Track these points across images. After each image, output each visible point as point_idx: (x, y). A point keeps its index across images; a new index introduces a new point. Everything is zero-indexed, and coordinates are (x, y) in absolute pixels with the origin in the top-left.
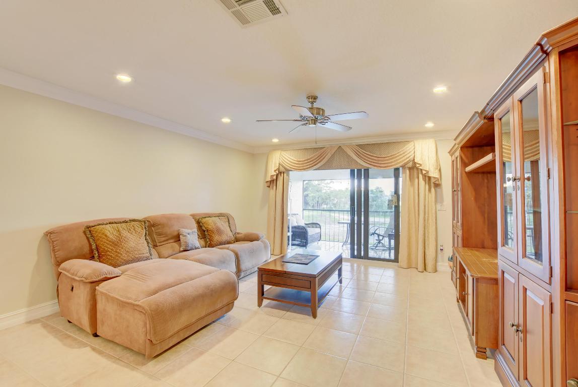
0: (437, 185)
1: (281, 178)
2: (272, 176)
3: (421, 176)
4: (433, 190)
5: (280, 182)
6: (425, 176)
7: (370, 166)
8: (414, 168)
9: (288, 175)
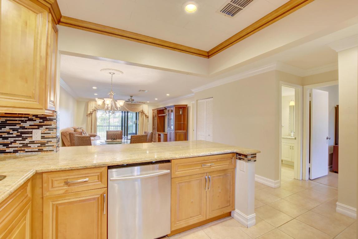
0: (148, 117)
1: (94, 113)
2: (90, 112)
3: (144, 115)
4: (147, 118)
5: (93, 114)
6: (145, 115)
7: (129, 110)
8: (142, 112)
9: (97, 111)
